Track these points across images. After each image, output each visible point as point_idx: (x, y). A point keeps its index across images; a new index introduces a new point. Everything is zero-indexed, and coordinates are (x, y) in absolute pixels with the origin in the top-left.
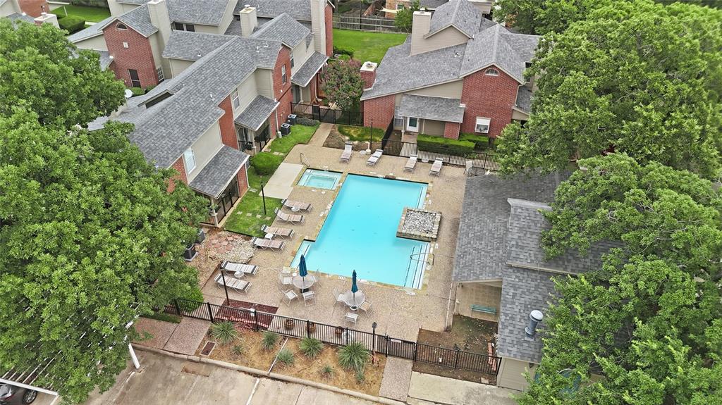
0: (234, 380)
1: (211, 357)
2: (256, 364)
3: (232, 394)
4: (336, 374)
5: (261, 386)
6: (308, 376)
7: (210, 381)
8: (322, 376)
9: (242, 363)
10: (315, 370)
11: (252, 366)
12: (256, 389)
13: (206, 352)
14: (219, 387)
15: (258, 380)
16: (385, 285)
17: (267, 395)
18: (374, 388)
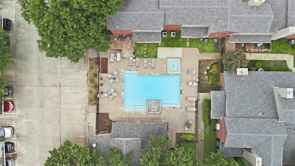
0: (85, 70)
1: (89, 62)
2: (90, 74)
3: (81, 71)
4: (91, 95)
5: (85, 77)
6: (89, 88)
7: (84, 64)
8: (90, 91)
9: (89, 70)
10: (91, 89)
11: (89, 73)
12: (84, 77)
13: (90, 60)
14: (82, 67)
15: (86, 76)
16: (123, 101)
17: (83, 79)
18: (90, 104)
